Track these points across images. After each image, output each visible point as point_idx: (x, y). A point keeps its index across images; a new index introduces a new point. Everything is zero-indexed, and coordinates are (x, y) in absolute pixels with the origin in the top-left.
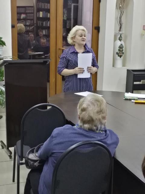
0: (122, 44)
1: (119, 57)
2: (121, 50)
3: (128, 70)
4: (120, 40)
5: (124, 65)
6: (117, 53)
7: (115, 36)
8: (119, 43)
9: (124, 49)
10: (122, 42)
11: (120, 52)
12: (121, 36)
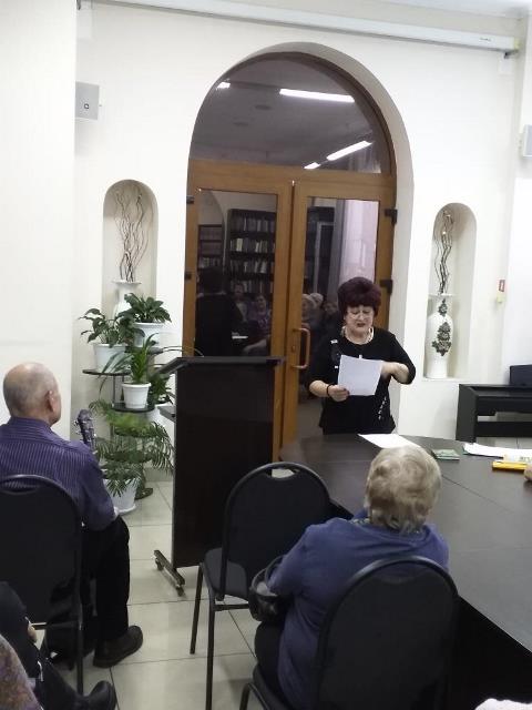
0: (446, 323)
1: (439, 354)
2: (445, 336)
3: (462, 387)
4: (443, 313)
5: (451, 373)
6: (435, 344)
7: (431, 304)
8: (438, 320)
9: (451, 334)
10: (447, 318)
12: (444, 305)
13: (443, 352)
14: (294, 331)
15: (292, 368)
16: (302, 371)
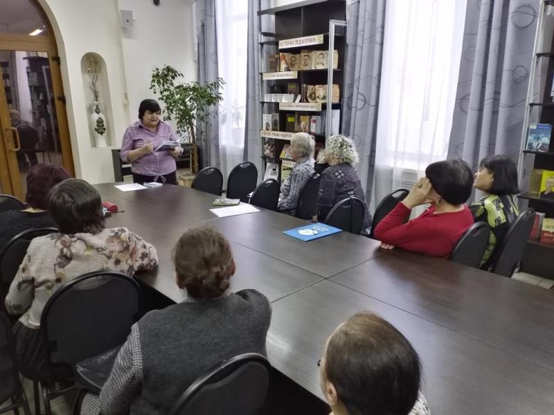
0: (100, 118)
1: (100, 134)
2: (101, 125)
3: (113, 151)
4: (98, 113)
6: (96, 130)
7: (89, 108)
8: (96, 116)
9: (105, 123)
10: (101, 115)
11: (100, 128)
12: (98, 108)
13: (102, 133)
14: (7, 130)
15: (10, 151)
16: (17, 152)
